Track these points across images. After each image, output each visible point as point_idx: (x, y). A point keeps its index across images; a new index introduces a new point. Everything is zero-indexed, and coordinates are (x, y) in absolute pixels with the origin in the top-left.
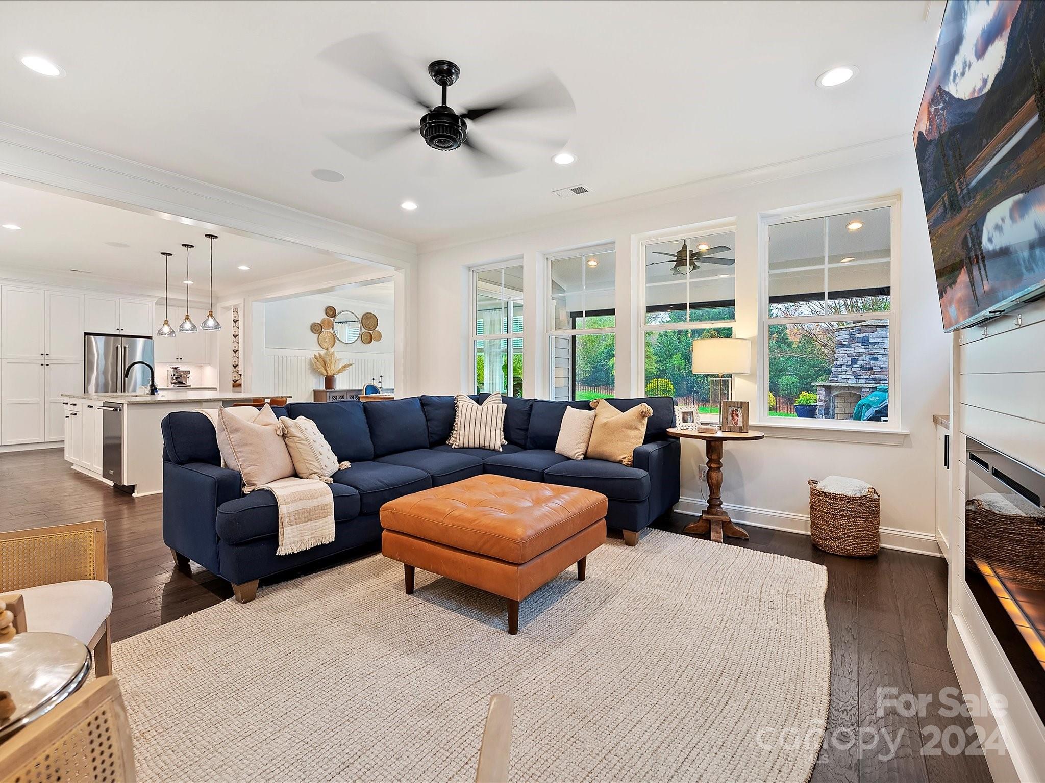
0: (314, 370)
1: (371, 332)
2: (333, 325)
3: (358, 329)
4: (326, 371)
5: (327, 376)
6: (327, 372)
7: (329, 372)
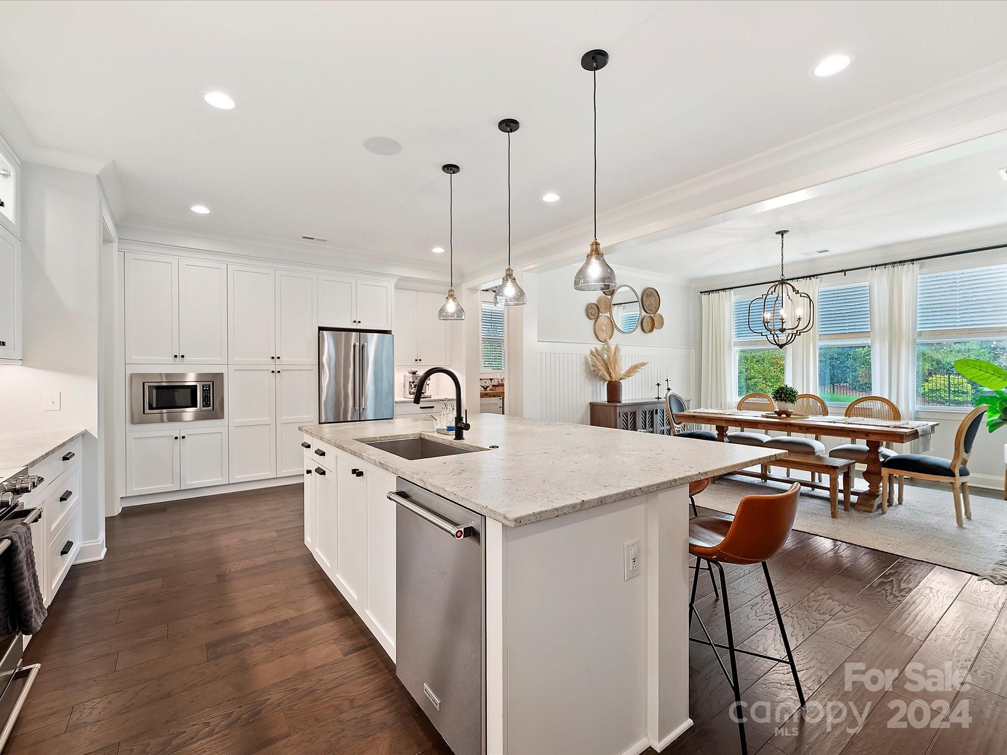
0: (593, 373)
1: (652, 315)
2: (610, 307)
3: (636, 311)
4: (610, 374)
5: (609, 381)
6: (610, 376)
7: (613, 375)
